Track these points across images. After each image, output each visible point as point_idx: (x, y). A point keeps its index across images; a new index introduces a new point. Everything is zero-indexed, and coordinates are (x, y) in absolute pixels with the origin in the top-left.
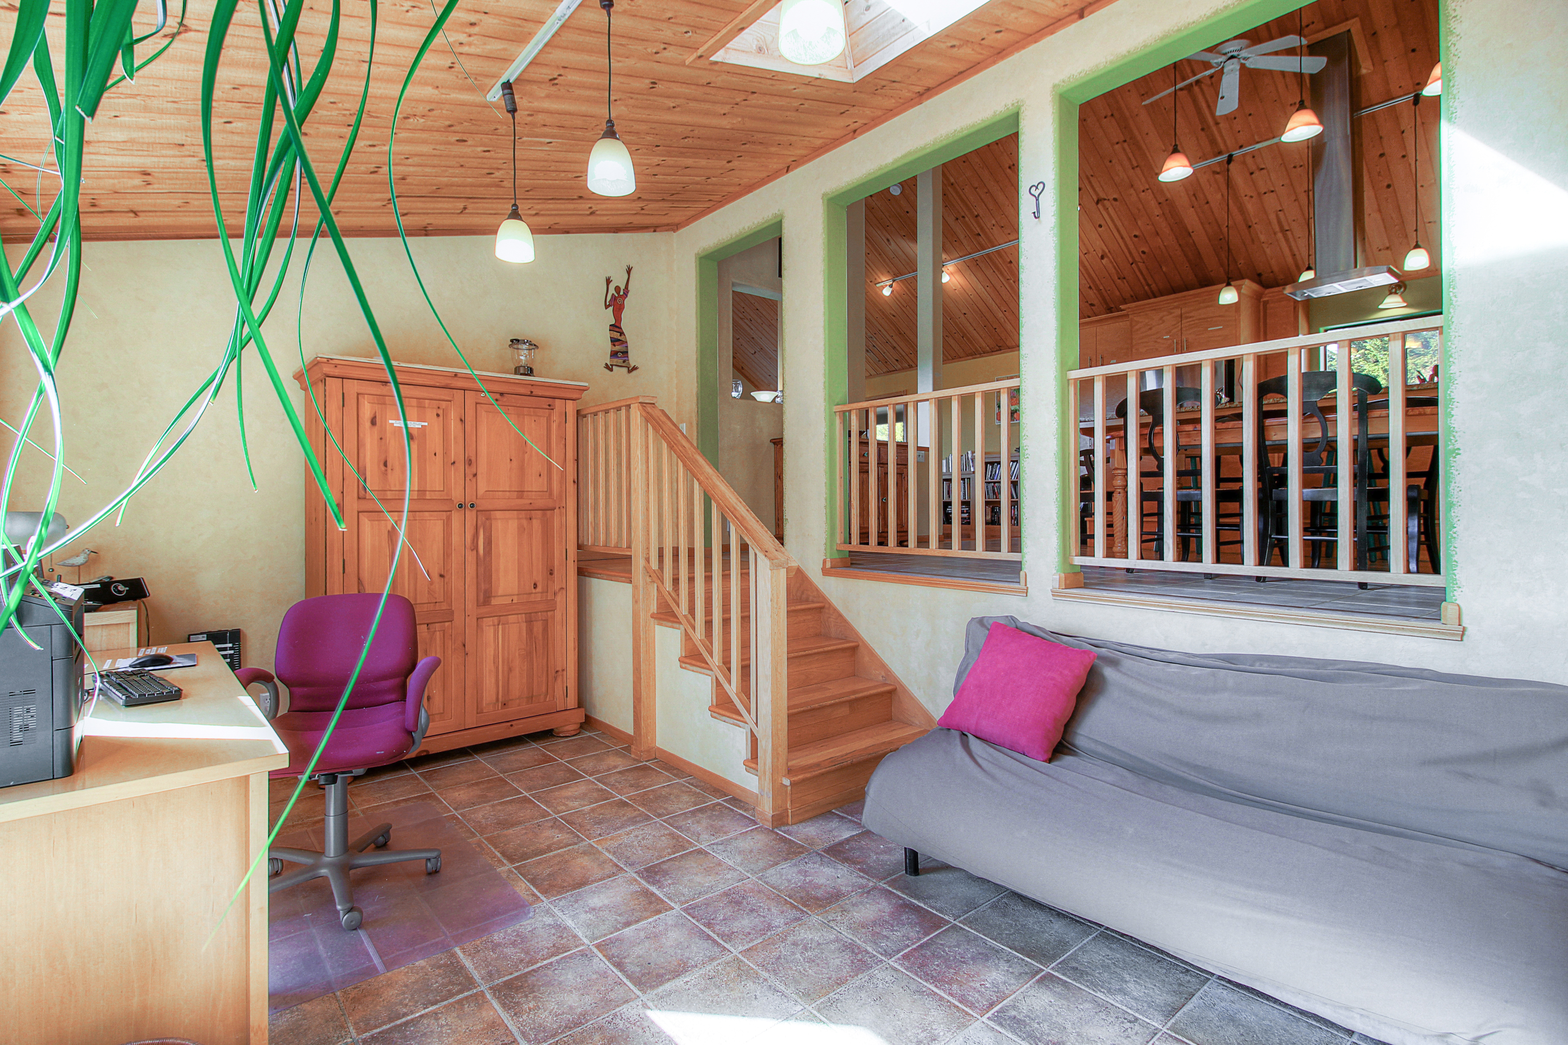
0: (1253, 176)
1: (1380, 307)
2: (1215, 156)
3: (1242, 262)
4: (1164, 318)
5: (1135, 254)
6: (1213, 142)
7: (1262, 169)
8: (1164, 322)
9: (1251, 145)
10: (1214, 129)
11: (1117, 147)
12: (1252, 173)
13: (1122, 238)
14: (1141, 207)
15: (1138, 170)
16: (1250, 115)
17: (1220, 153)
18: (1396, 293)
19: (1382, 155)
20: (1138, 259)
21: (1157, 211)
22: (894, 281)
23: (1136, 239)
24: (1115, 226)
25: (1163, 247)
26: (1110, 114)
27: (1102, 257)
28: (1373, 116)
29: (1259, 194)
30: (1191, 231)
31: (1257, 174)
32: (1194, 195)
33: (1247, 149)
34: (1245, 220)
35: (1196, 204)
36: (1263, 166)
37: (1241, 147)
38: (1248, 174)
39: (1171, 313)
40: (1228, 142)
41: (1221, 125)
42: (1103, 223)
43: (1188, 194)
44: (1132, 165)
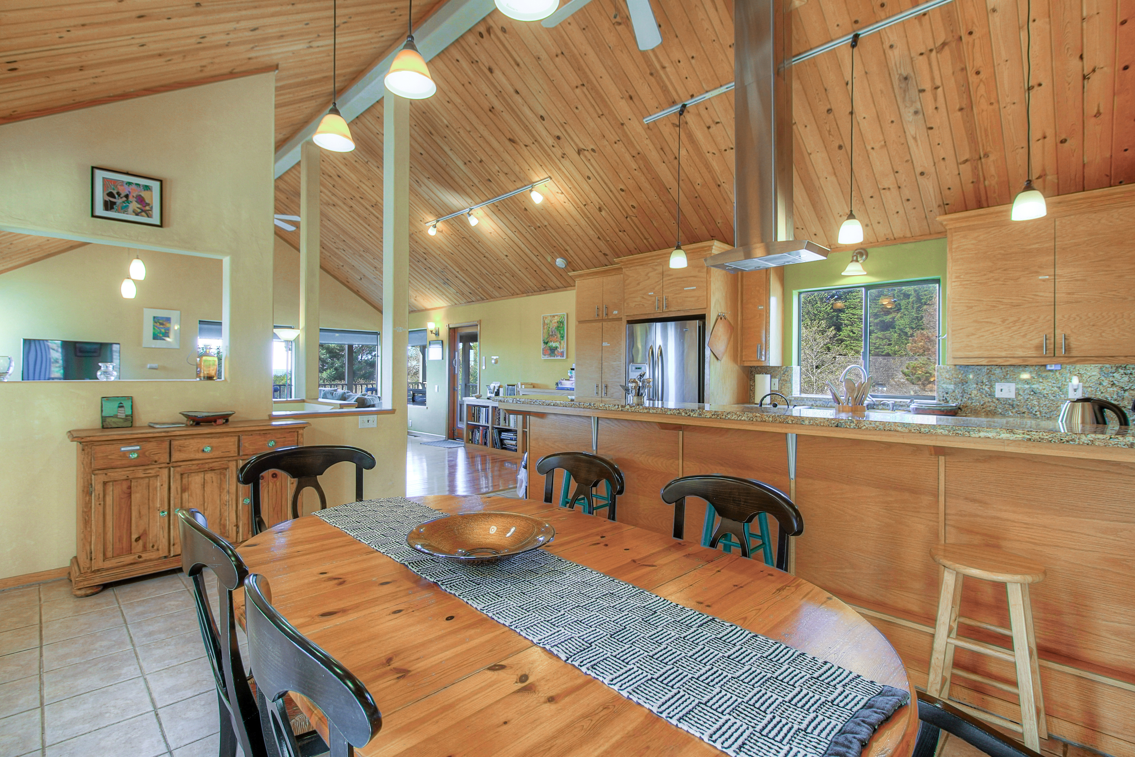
0: (711, 130)
1: (843, 274)
2: (671, 106)
3: (720, 221)
4: (650, 275)
5: (627, 209)
6: (665, 90)
7: (717, 123)
8: (649, 278)
9: (701, 95)
10: (661, 72)
11: (578, 91)
12: (709, 128)
13: (611, 191)
14: (618, 160)
15: (603, 118)
16: (693, 57)
17: (674, 103)
18: (857, 261)
19: (829, 111)
20: (630, 213)
21: (634, 166)
22: (438, 221)
23: (623, 193)
24: (601, 177)
25: (648, 203)
26: (559, 52)
27: (600, 210)
28: (813, 62)
29: (720, 151)
30: (668, 187)
31: (714, 129)
32: (662, 149)
33: (698, 99)
34: (713, 179)
35: (666, 160)
36: (718, 121)
37: (692, 96)
38: (706, 129)
39: (656, 270)
40: (680, 93)
41: (668, 69)
42: (590, 175)
43: (656, 148)
44: (598, 113)
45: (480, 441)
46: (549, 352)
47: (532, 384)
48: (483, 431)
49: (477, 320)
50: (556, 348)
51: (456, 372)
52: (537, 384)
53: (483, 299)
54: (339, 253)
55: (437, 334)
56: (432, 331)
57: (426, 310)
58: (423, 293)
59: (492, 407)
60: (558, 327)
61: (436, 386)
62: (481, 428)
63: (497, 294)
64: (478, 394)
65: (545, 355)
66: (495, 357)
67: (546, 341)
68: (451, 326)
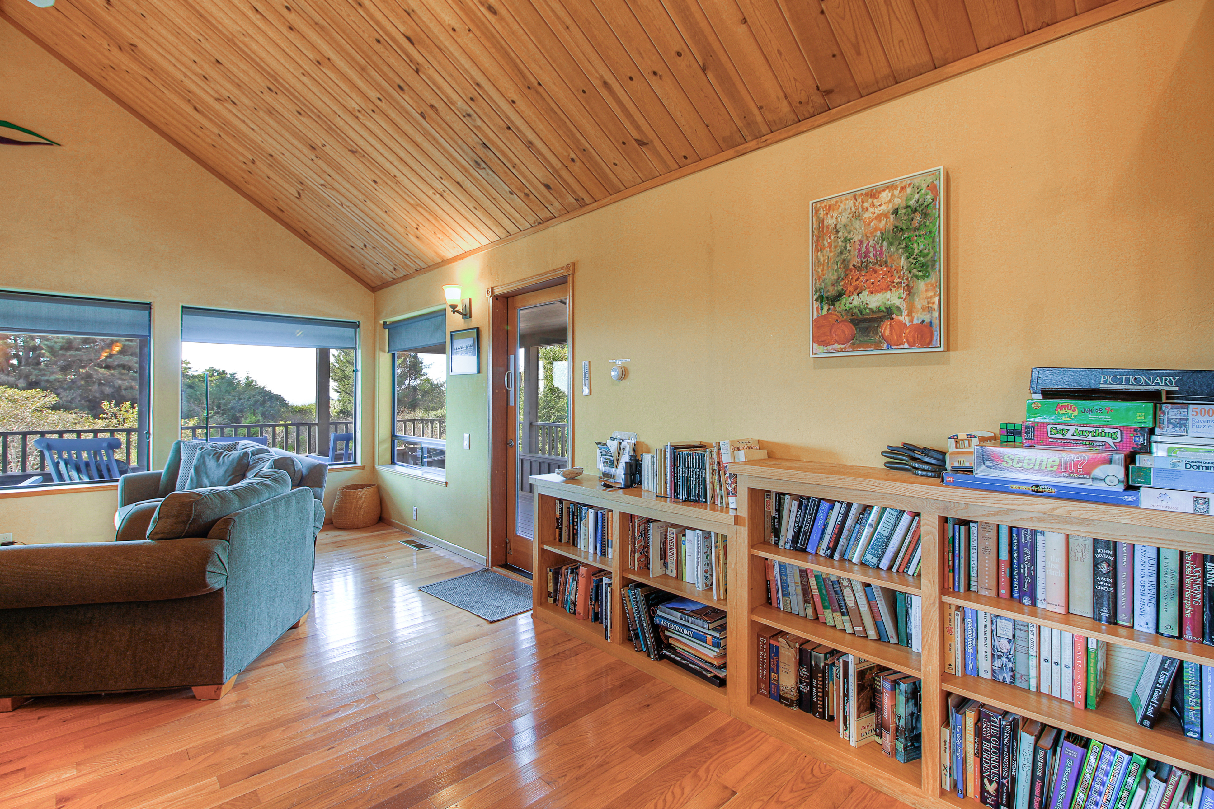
45: (580, 609)
46: (848, 330)
47: (760, 445)
48: (588, 579)
49: (564, 264)
50: (888, 313)
51: (512, 404)
52: (786, 447)
53: (581, 204)
54: (224, 112)
55: (467, 314)
56: (454, 307)
57: (446, 262)
58: (431, 212)
59: (623, 515)
60: (897, 230)
61: (467, 435)
62: (583, 570)
63: (627, 174)
64: (569, 466)
65: (824, 343)
66: (619, 362)
67: (832, 291)
68: (498, 291)
